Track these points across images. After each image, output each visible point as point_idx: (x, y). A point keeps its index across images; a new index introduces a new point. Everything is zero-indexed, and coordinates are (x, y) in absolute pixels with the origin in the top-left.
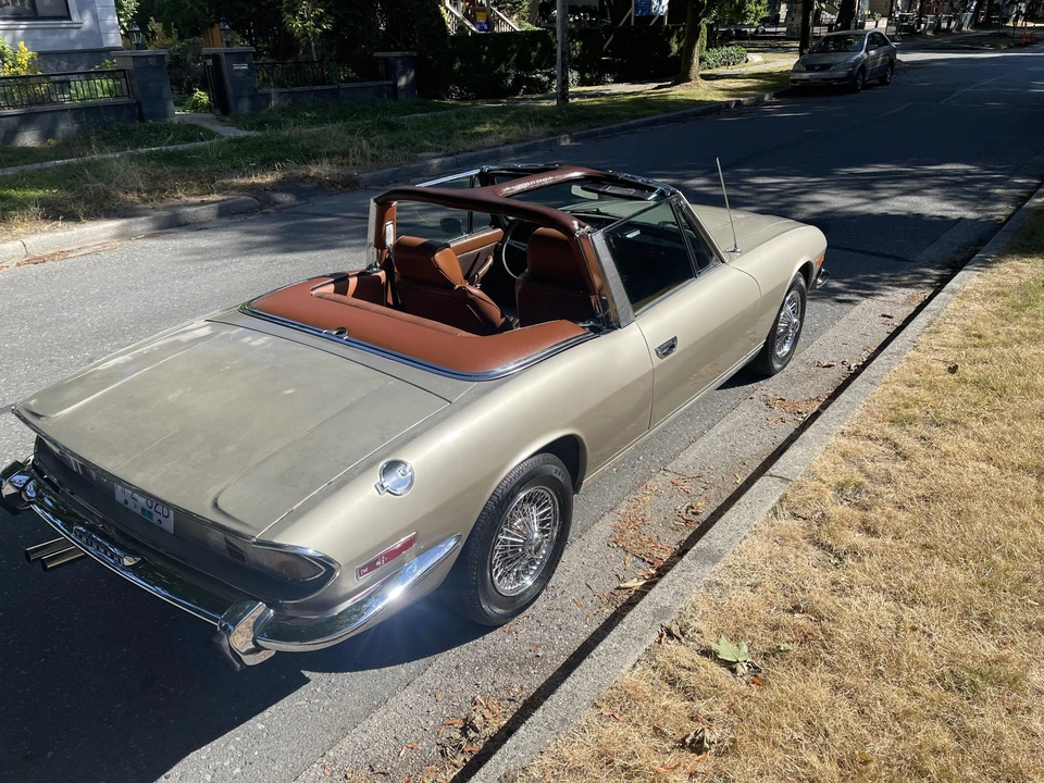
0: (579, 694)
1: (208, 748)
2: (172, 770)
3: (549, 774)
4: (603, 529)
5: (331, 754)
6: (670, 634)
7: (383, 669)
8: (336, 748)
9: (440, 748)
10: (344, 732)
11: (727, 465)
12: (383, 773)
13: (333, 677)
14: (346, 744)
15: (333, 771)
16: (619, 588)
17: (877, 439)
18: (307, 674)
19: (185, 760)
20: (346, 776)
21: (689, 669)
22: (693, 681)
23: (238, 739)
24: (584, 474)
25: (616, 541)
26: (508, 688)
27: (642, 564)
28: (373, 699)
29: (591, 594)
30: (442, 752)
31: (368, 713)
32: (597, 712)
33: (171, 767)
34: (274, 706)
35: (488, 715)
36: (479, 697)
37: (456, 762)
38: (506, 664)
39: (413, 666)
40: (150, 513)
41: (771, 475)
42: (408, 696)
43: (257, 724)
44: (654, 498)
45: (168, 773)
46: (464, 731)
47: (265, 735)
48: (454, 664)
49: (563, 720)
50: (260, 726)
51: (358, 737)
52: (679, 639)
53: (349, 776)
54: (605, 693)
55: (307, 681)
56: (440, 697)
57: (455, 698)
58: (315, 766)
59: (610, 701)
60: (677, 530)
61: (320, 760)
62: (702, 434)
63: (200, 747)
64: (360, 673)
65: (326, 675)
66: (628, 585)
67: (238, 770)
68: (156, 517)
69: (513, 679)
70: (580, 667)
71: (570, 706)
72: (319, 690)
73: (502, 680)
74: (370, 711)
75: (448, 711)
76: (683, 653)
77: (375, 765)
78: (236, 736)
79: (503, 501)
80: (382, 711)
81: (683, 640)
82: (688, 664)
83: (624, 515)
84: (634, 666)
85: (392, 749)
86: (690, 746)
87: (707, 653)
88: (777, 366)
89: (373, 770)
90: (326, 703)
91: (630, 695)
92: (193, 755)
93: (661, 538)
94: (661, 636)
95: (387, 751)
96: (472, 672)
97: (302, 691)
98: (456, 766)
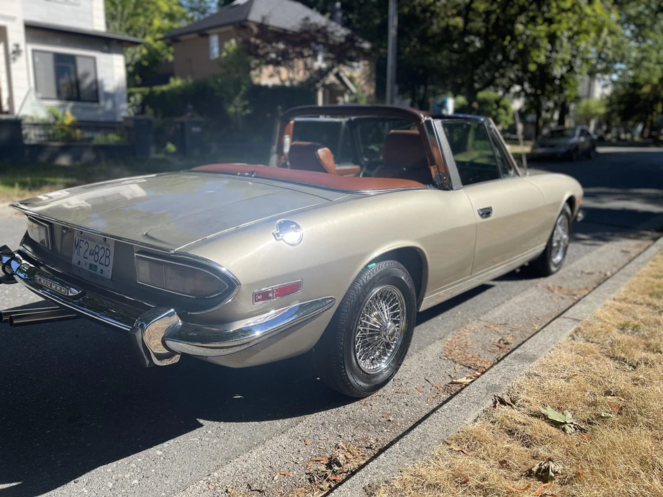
0: (430, 435)
1: (114, 464)
2: (81, 478)
3: (409, 486)
4: (436, 348)
5: (216, 474)
6: (502, 402)
7: (263, 422)
8: (220, 471)
9: (308, 477)
10: (228, 460)
11: (525, 319)
12: (259, 491)
13: (222, 425)
14: (229, 469)
15: (216, 487)
16: (452, 383)
17: (641, 304)
18: (201, 421)
19: (93, 472)
20: (227, 491)
21: (524, 425)
22: (530, 432)
23: (140, 460)
24: (425, 291)
25: (447, 355)
26: (365, 440)
27: (468, 370)
28: (254, 441)
29: (429, 385)
30: (310, 479)
31: (249, 449)
32: (448, 447)
33: (81, 475)
34: (172, 440)
35: (349, 456)
36: (341, 444)
37: (322, 486)
38: (364, 424)
39: (287, 421)
40: (96, 267)
41: (564, 317)
42: (284, 440)
43: (157, 451)
44: (472, 334)
45: (77, 479)
46: (329, 466)
47: (162, 459)
48: (321, 422)
49: (418, 451)
50: (159, 453)
51: (240, 463)
52: (511, 406)
53: (230, 490)
54: (452, 434)
55: (201, 425)
56: (309, 442)
57: (320, 444)
58: (202, 482)
59: (458, 441)
60: (494, 352)
61: (206, 478)
62: (503, 302)
63: (107, 464)
64: (244, 423)
65: (217, 423)
66: (459, 381)
67: (136, 481)
68: (100, 267)
69: (369, 434)
70: (429, 418)
71: (423, 442)
72: (210, 432)
73: (359, 435)
74: (250, 448)
75: (315, 452)
76: (517, 415)
77: (252, 484)
78: (138, 459)
79: (367, 285)
80: (260, 448)
81: (514, 406)
82: (522, 421)
83: (451, 342)
84: (475, 421)
85: (267, 475)
86: (536, 475)
87: (537, 415)
88: (553, 269)
89: (250, 488)
90: (215, 441)
91: (475, 438)
92: (101, 469)
93: (482, 356)
94: (495, 402)
95: (263, 476)
96: (336, 427)
97: (196, 432)
98: (322, 489)
